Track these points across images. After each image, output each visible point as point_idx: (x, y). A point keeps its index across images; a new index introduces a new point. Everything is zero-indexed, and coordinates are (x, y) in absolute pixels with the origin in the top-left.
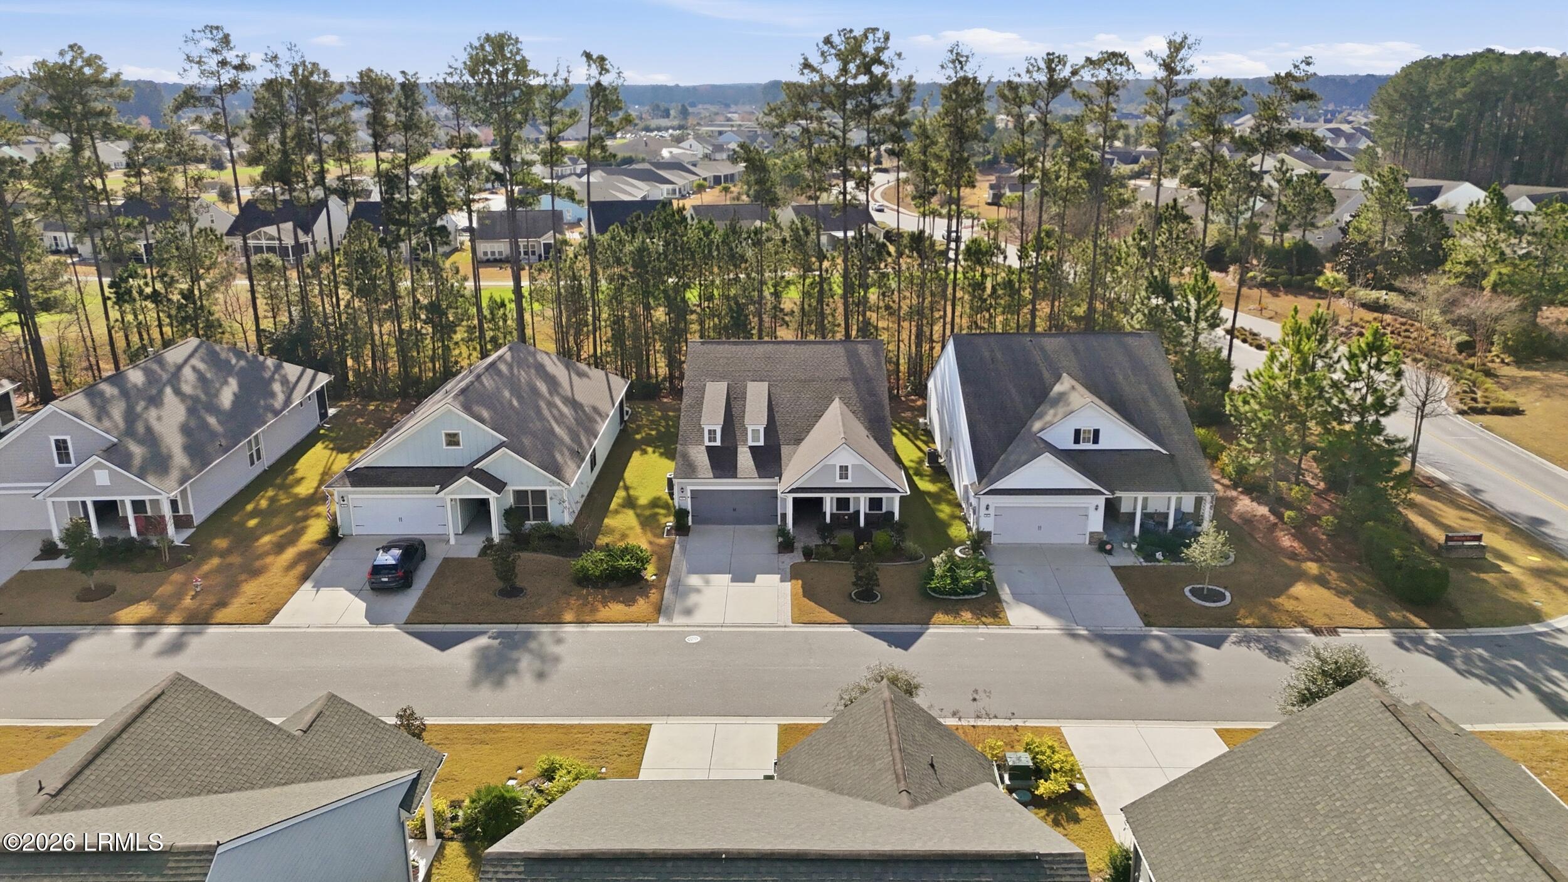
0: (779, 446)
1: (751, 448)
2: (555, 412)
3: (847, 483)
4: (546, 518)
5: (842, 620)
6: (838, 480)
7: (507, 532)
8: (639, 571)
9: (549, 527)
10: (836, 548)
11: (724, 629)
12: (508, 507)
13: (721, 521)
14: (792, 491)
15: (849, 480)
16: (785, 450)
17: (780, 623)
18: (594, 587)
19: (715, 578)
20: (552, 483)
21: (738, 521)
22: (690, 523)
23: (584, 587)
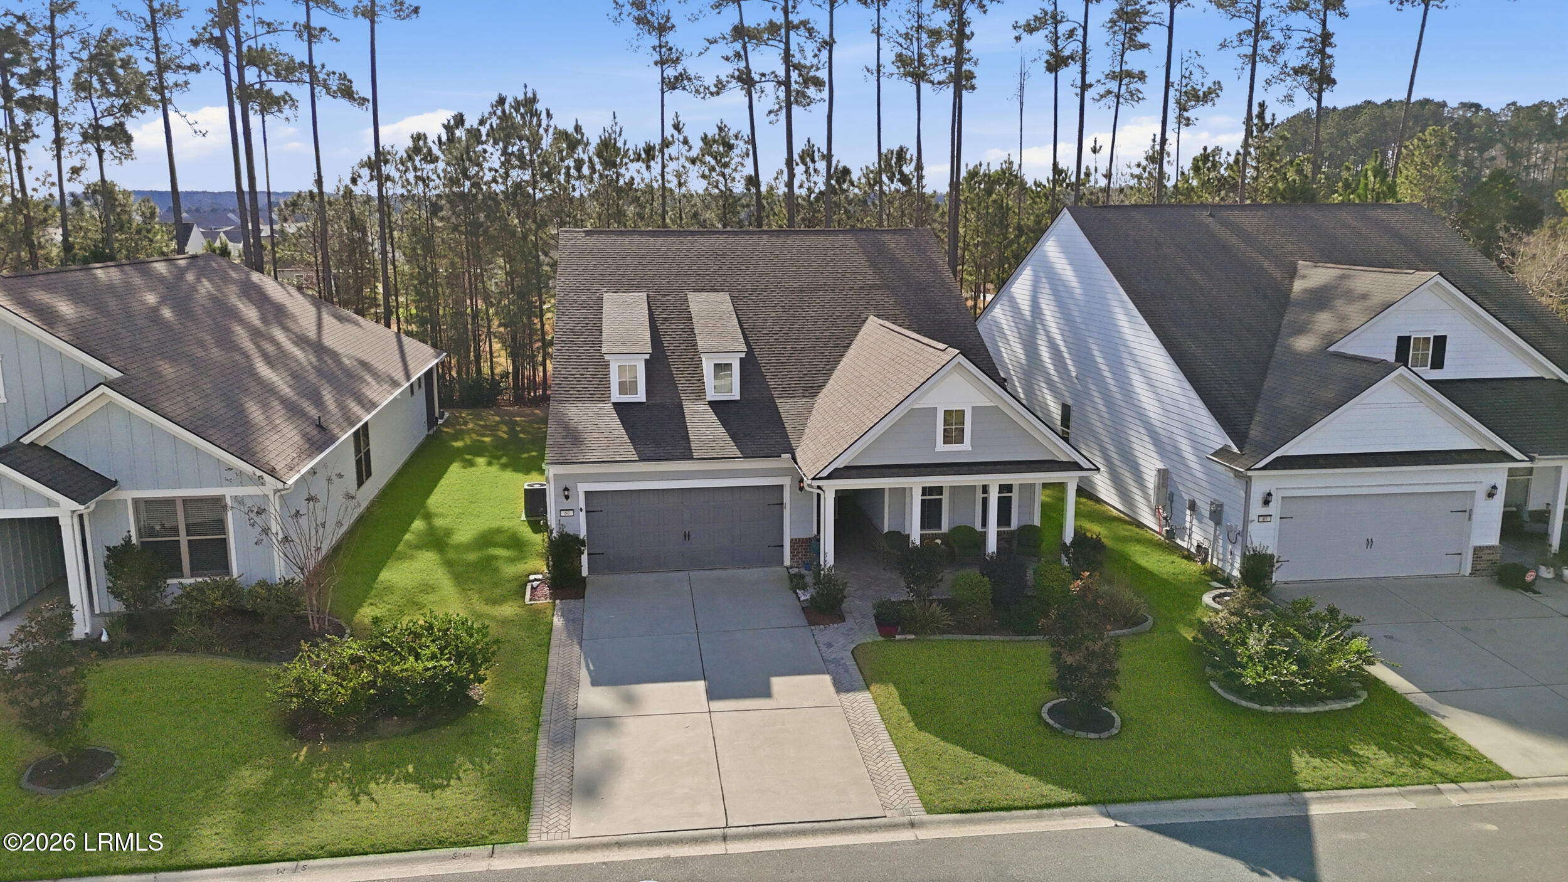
0: (772, 399)
1: (713, 404)
2: (269, 348)
3: (963, 450)
4: (224, 565)
5: (1066, 795)
6: (940, 446)
7: (118, 607)
8: (462, 685)
9: (231, 589)
10: (950, 605)
11: (735, 848)
12: (117, 541)
13: (656, 564)
14: (835, 475)
15: (967, 445)
16: (786, 407)
17: (893, 816)
18: (333, 739)
19: (656, 694)
20: (241, 479)
21: (696, 562)
22: (585, 572)
23: (303, 740)
